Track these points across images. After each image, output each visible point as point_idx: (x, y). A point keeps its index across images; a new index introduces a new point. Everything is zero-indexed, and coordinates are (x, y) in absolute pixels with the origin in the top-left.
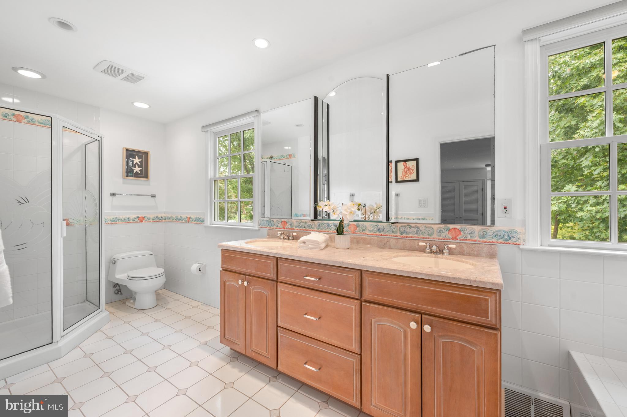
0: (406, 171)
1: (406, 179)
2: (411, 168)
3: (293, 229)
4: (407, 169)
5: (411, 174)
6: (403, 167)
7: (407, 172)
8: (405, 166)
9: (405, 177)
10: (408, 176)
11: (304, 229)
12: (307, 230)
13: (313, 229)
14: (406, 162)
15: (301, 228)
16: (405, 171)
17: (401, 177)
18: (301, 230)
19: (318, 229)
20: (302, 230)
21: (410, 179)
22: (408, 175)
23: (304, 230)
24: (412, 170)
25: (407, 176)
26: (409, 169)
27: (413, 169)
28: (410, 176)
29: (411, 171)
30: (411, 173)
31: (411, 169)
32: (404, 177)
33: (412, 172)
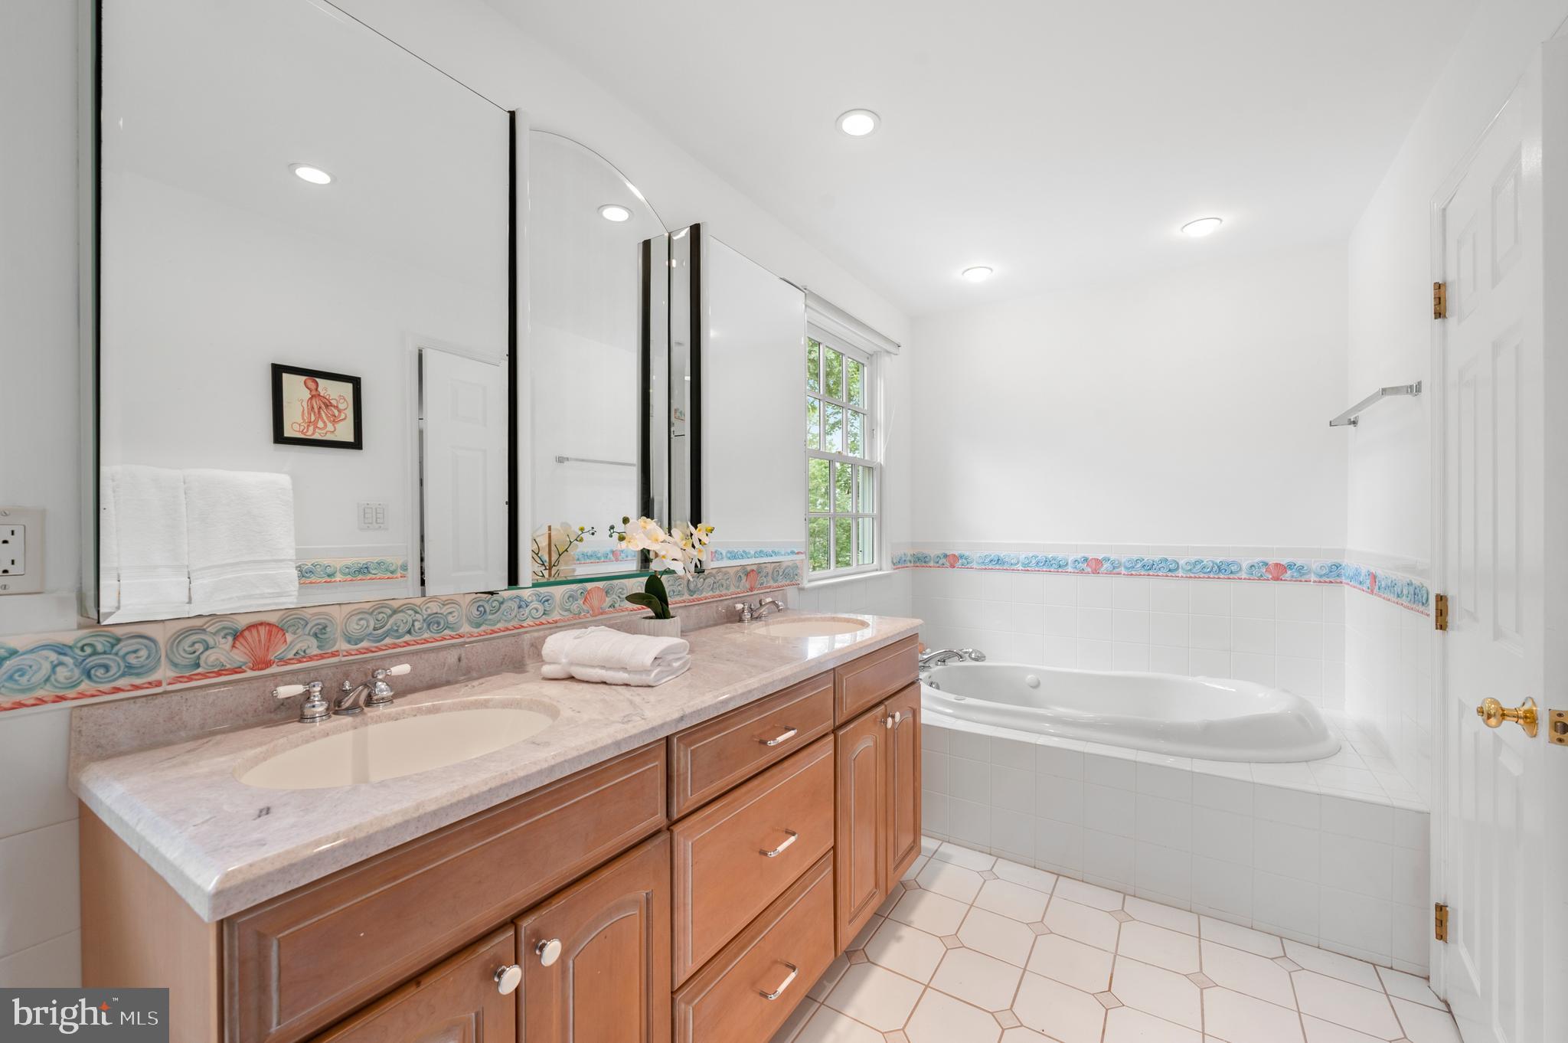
0: (316, 410)
1: (317, 437)
2: (334, 402)
3: (334, 655)
4: (320, 405)
5: (334, 422)
6: (307, 394)
7: (319, 412)
8: (314, 393)
9: (311, 428)
10: (326, 425)
11: (407, 638)
12: (426, 641)
13: (452, 629)
14: (317, 380)
15: (388, 641)
16: (313, 408)
17: (296, 427)
18: (388, 647)
19: (478, 625)
20: (395, 646)
21: (329, 437)
22: (324, 422)
23: (407, 644)
24: (340, 411)
25: (320, 424)
26: (327, 406)
27: (341, 406)
28: (330, 427)
29: (336, 413)
30: (335, 420)
31: (336, 407)
32: (308, 426)
33: (339, 415)
